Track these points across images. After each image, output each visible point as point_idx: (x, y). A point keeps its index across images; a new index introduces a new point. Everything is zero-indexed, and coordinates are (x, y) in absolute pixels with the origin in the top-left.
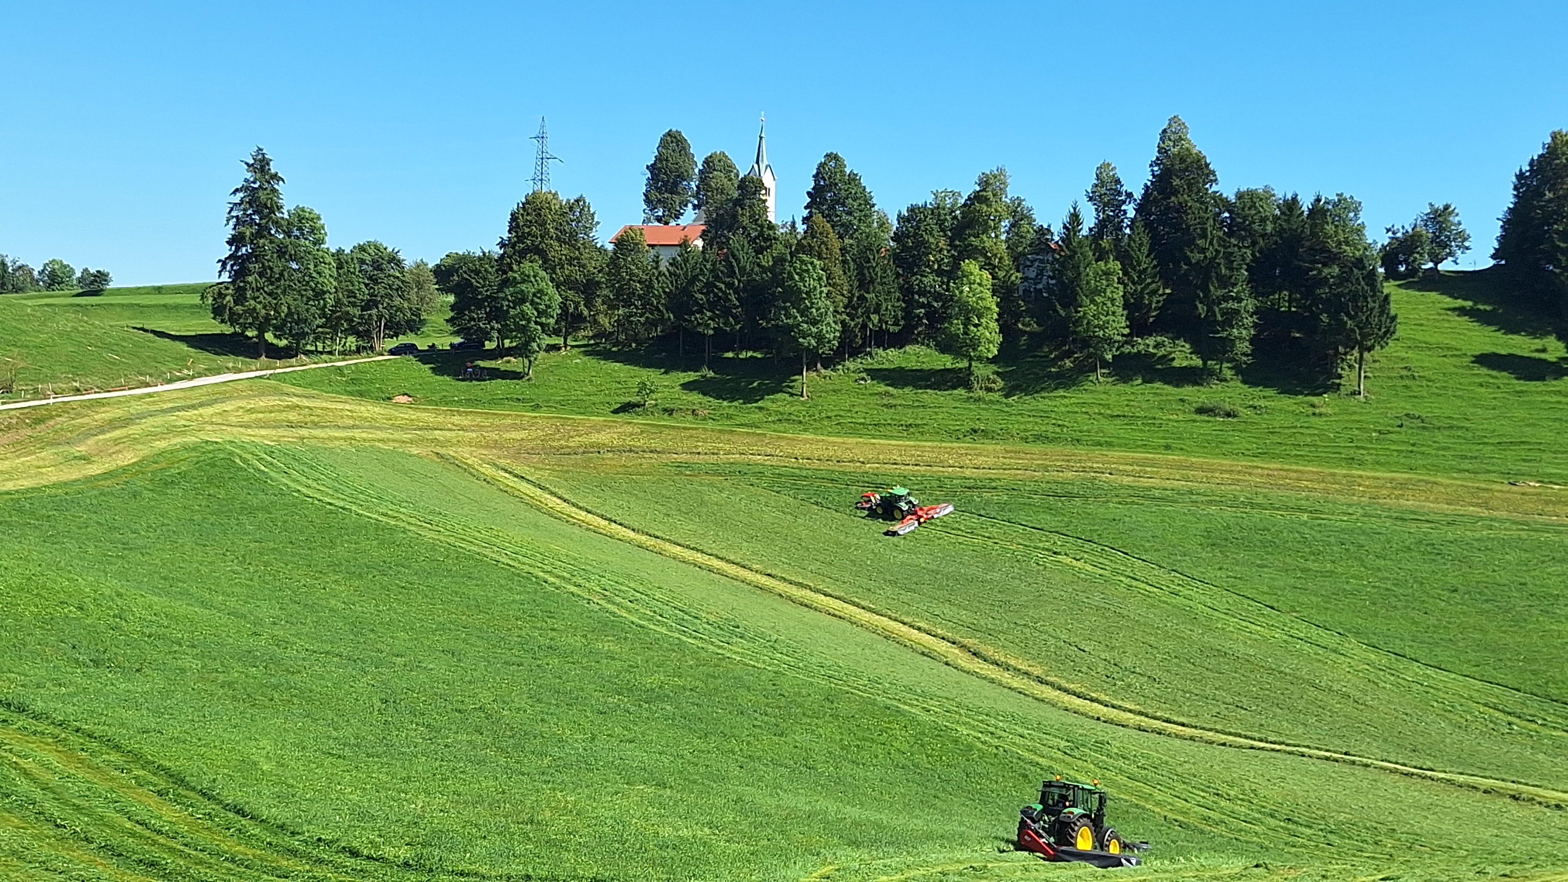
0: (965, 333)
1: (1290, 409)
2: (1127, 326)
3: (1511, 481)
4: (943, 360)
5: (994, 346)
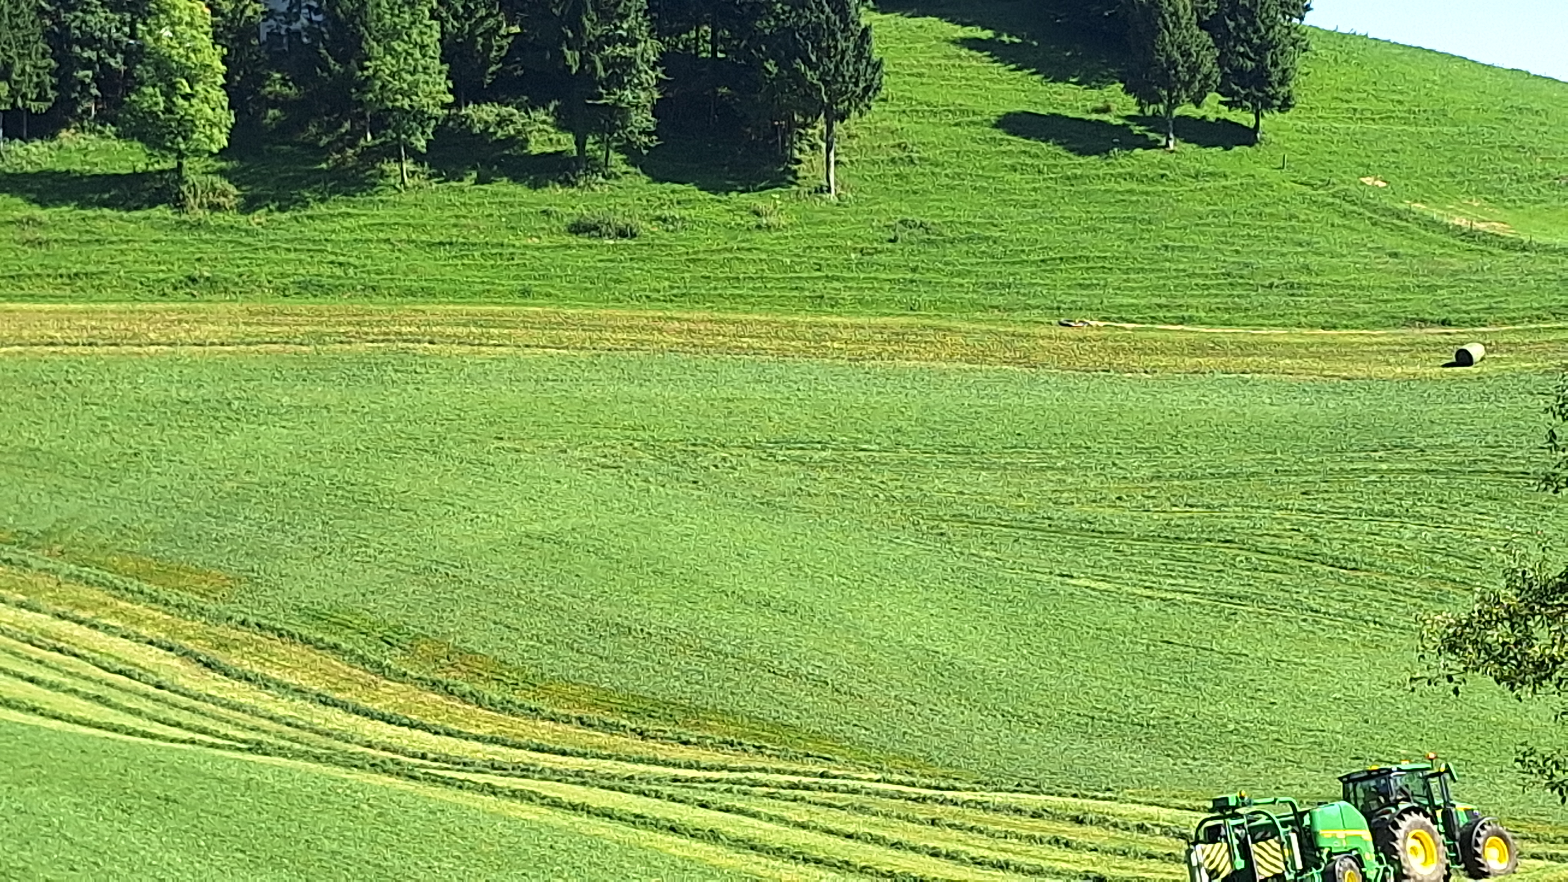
0: (168, 110)
1: (720, 220)
2: (450, 91)
3: (1062, 320)
4: (131, 158)
5: (221, 132)
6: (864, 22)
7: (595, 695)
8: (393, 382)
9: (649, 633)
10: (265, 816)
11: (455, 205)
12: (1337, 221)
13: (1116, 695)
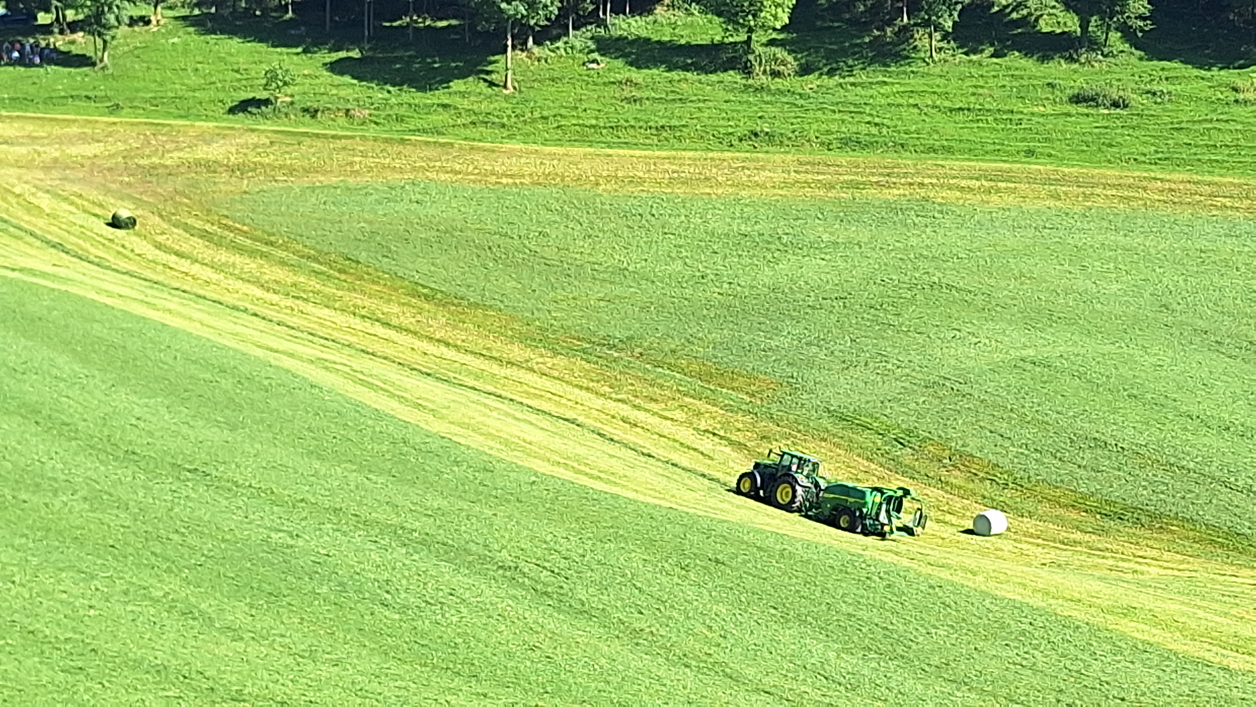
1: (1203, 95)
4: (710, 32)
5: (784, 12)
7: (1073, 498)
8: (915, 224)
9: (1122, 448)
10: (794, 580)
11: (973, 77)
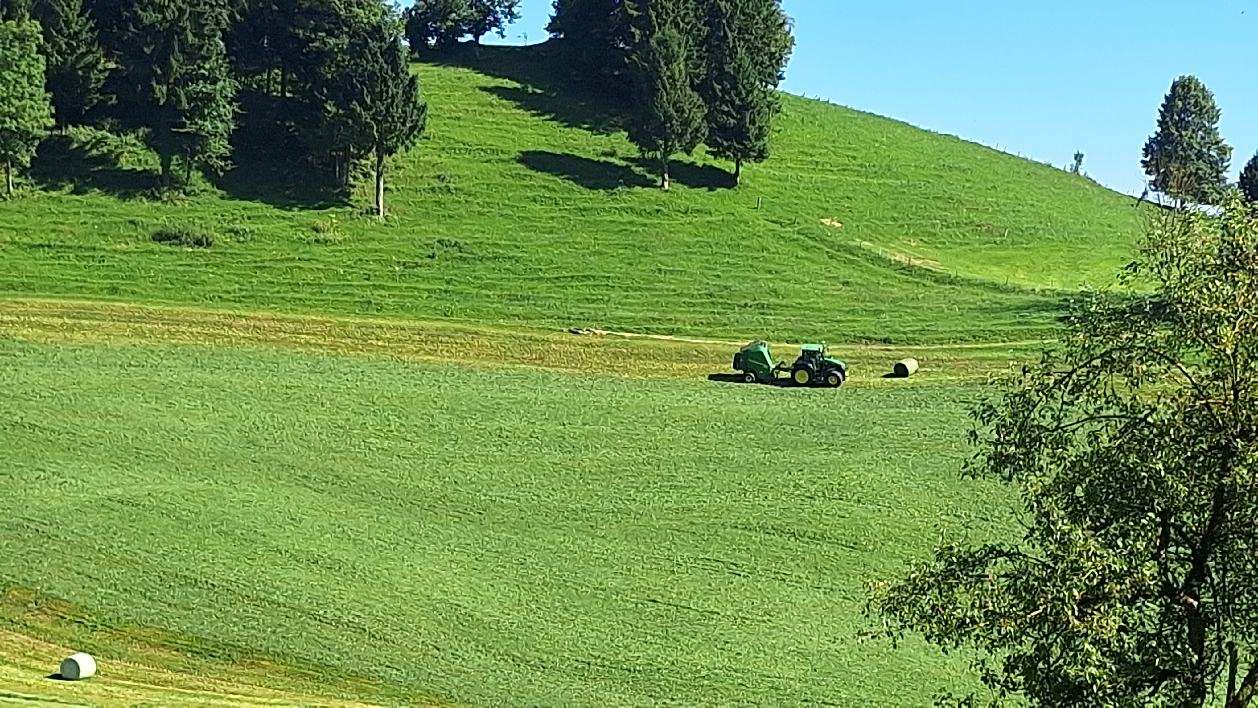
1: (284, 234)
2: (52, 116)
3: (572, 328)
6: (412, 71)
7: (164, 637)
9: (213, 585)
11: (53, 213)
12: (801, 253)
13: (608, 645)
